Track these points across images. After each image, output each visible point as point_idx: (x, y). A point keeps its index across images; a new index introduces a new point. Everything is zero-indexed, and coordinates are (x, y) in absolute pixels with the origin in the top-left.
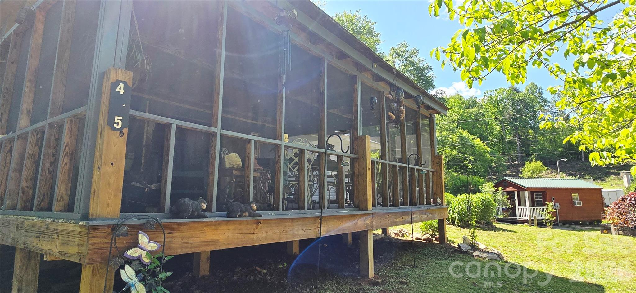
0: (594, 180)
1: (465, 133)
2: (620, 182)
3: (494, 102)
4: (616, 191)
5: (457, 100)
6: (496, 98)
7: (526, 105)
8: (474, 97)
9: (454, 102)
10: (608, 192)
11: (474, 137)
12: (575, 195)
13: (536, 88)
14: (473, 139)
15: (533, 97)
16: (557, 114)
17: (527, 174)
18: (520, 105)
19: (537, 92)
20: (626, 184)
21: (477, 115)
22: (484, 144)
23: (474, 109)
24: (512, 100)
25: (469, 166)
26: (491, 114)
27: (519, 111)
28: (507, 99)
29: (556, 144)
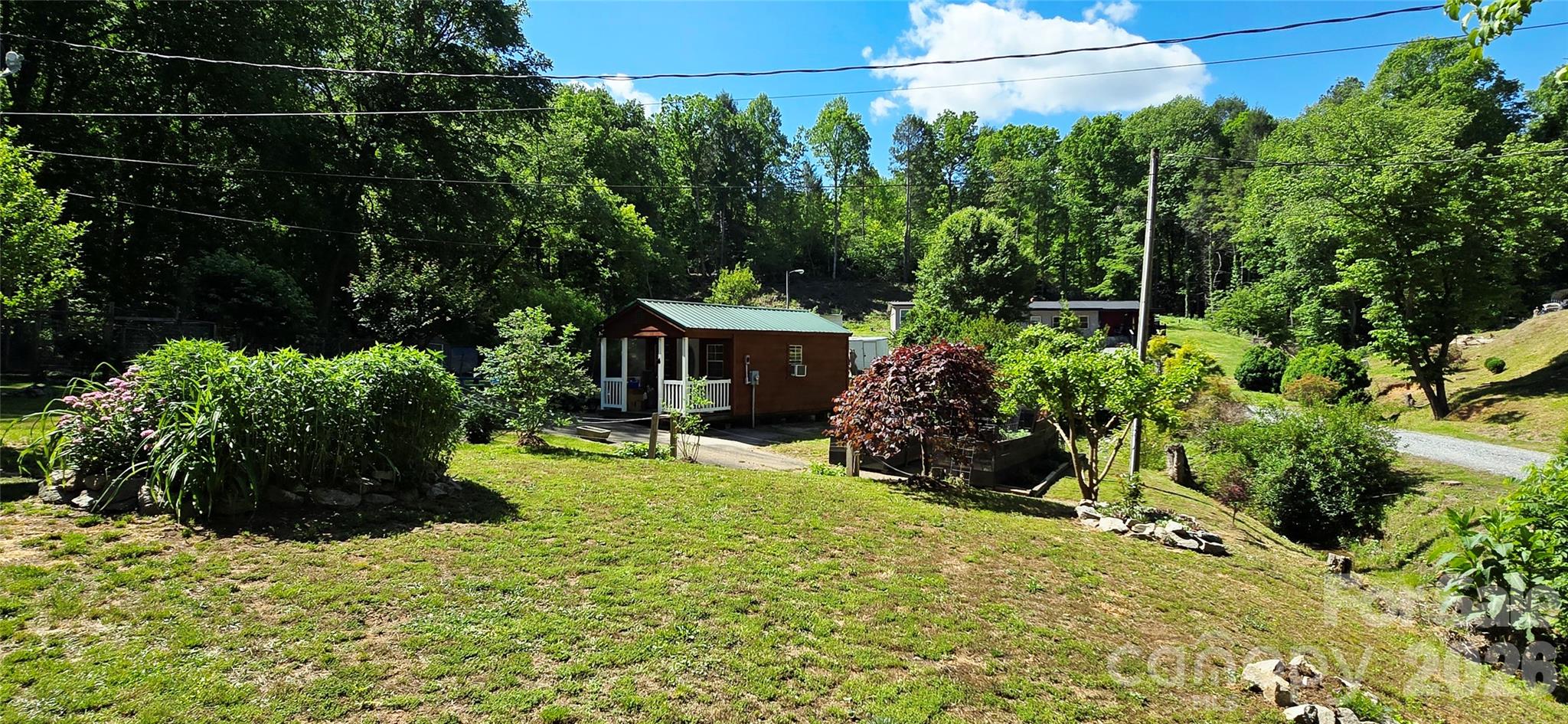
0: (845, 318)
1: (600, 187)
2: (885, 323)
3: (682, 127)
4: (875, 341)
5: (590, 99)
6: (687, 117)
7: (746, 146)
8: (636, 103)
9: (584, 104)
10: (864, 342)
11: (619, 199)
12: (797, 352)
13: (770, 109)
14: (619, 205)
15: (761, 128)
16: (800, 174)
17: (720, 296)
18: (734, 142)
19: (770, 119)
20: (893, 327)
21: (637, 148)
22: (644, 220)
23: (633, 132)
24: (721, 127)
25: (604, 271)
26: (673, 153)
27: (730, 157)
28: (710, 122)
29: (792, 241)
